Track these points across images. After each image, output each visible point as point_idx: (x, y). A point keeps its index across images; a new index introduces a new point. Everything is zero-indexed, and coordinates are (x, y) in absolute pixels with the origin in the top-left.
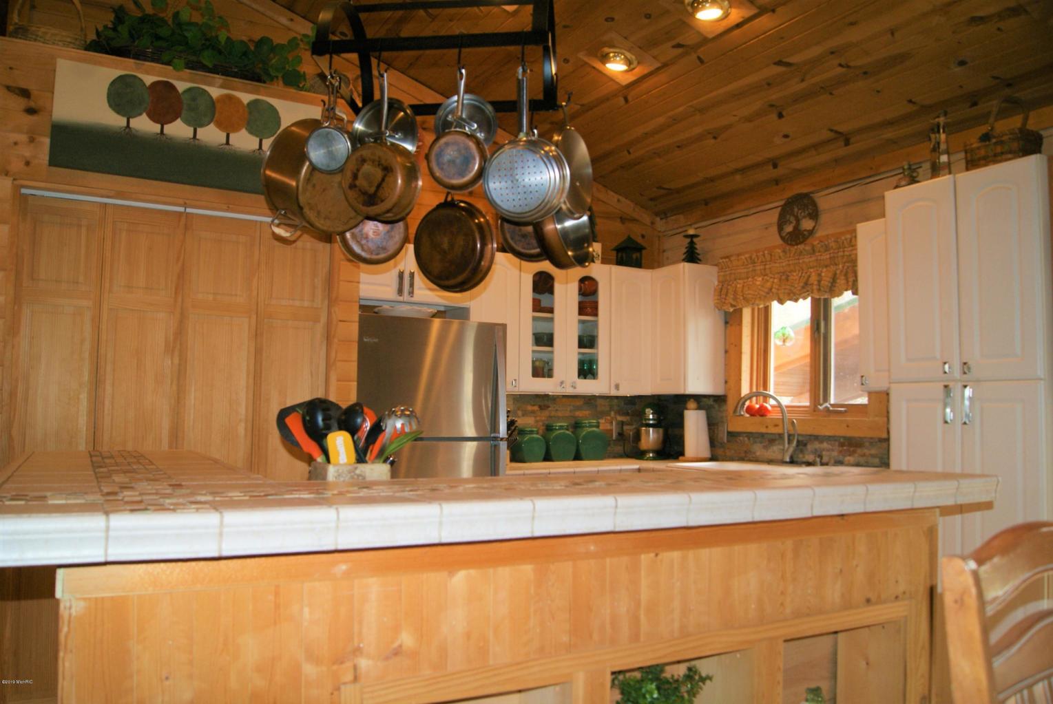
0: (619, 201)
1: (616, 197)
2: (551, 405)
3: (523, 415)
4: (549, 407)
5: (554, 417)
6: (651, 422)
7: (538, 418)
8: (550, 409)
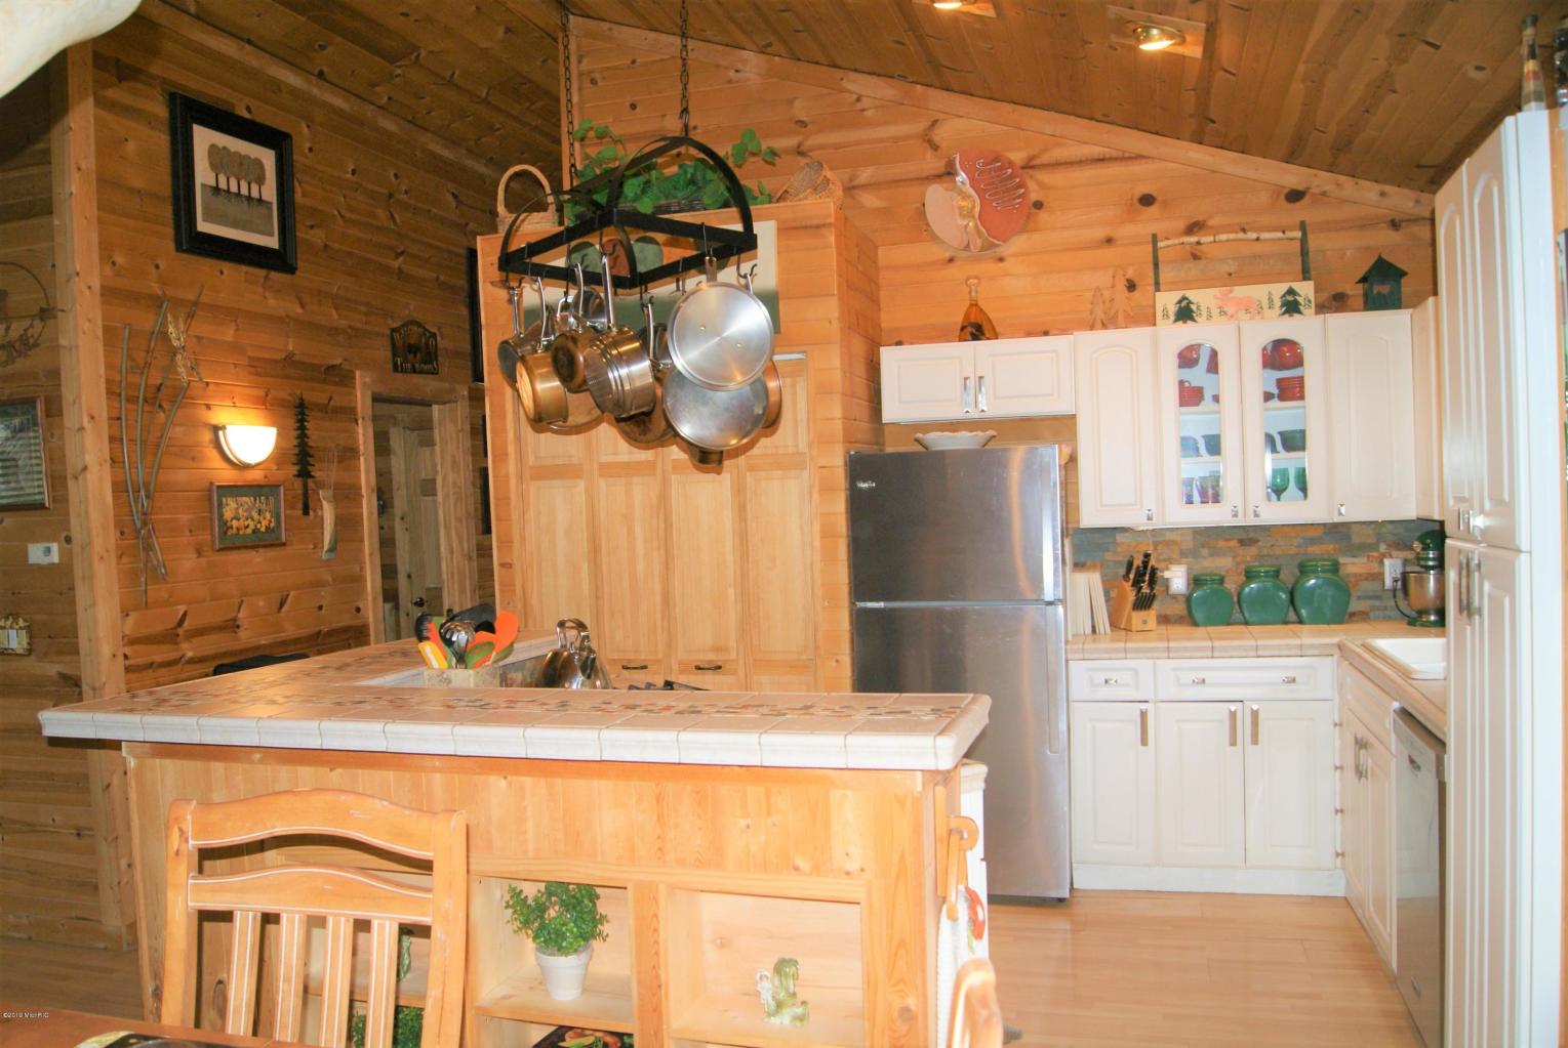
0: (1383, 194)
1: (1378, 187)
2: (1260, 538)
3: (1211, 555)
4: (1257, 541)
5: (1268, 555)
6: (1431, 563)
7: (1238, 559)
8: (1260, 544)
